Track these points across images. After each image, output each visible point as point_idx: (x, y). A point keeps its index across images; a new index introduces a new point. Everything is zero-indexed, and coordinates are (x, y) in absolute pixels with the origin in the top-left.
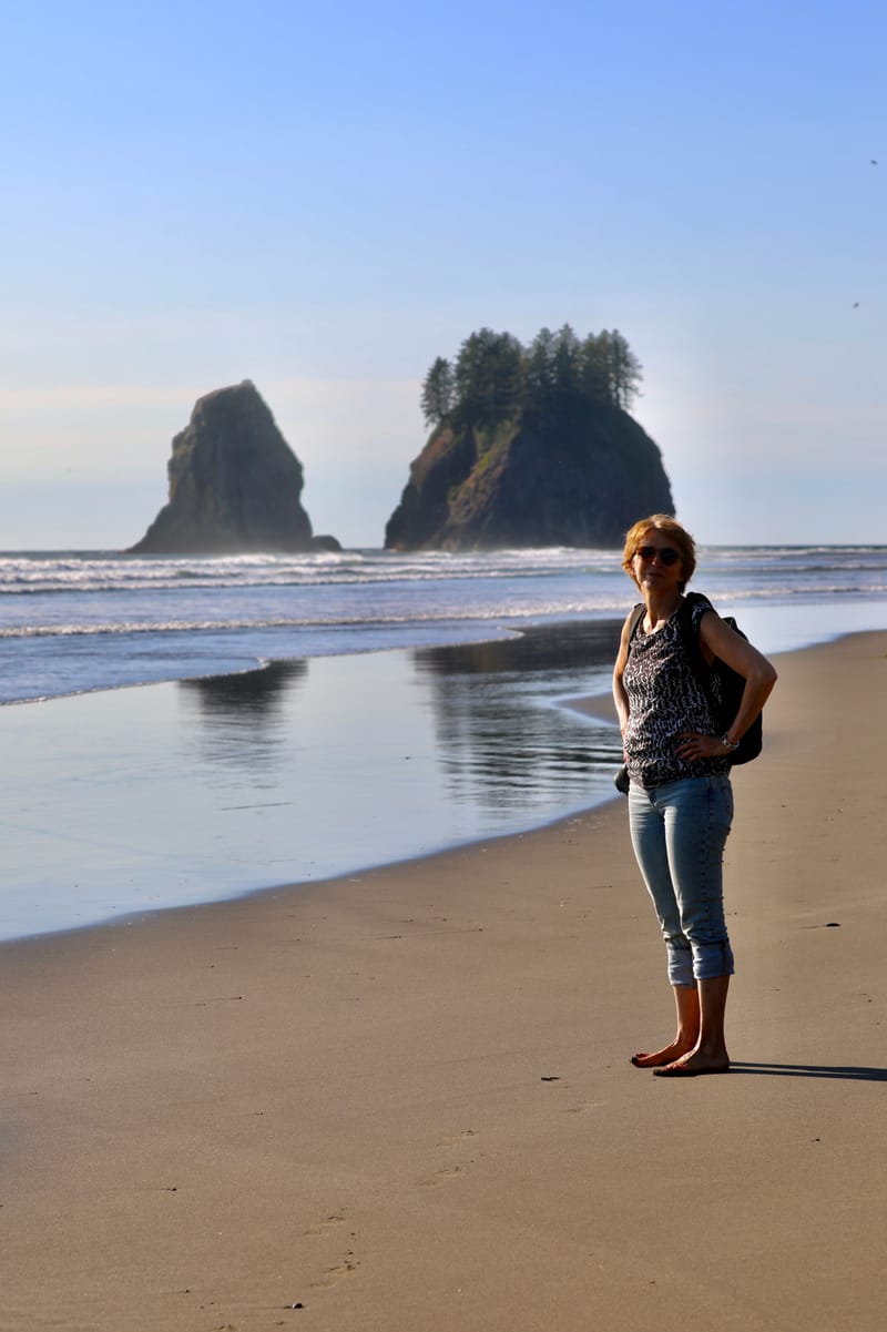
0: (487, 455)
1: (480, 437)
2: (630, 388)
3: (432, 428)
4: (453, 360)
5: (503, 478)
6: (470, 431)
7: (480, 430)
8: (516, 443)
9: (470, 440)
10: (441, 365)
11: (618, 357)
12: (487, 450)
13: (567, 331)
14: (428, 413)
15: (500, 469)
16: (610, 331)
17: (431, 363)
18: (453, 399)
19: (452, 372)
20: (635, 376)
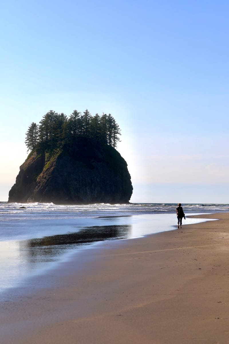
0: (48, 163)
1: (47, 155)
2: (116, 138)
3: (30, 151)
4: (38, 124)
5: (53, 172)
6: (44, 152)
7: (47, 152)
8: (60, 157)
9: (43, 157)
10: (34, 126)
11: (111, 125)
12: (49, 161)
13: (87, 113)
14: (29, 145)
15: (52, 168)
16: (108, 115)
17: (30, 125)
18: (38, 139)
19: (38, 129)
20: (117, 133)
